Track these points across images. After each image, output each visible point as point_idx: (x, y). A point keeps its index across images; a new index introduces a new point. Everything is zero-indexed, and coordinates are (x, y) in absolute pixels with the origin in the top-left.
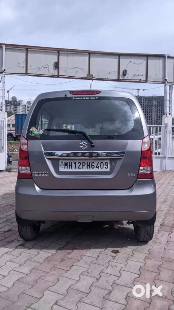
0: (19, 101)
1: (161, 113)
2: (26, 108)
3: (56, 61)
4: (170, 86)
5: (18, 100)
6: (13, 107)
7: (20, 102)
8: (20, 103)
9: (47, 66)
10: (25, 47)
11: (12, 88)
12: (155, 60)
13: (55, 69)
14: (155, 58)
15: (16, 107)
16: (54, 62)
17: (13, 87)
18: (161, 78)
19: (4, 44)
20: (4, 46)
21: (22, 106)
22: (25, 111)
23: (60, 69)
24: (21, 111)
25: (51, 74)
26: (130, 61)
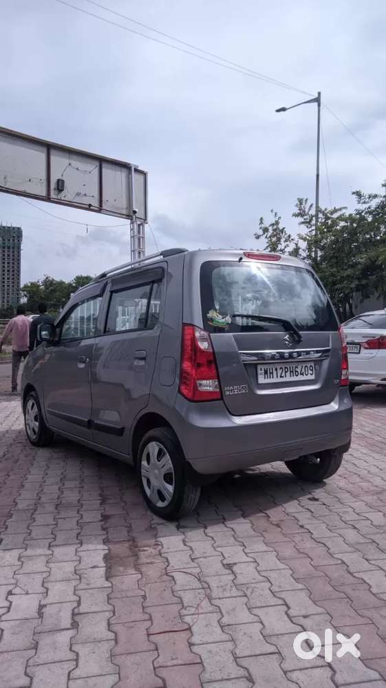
1: (11, 265)
4: (139, 225)
12: (112, 169)
14: (114, 167)
18: (125, 207)
26: (70, 164)
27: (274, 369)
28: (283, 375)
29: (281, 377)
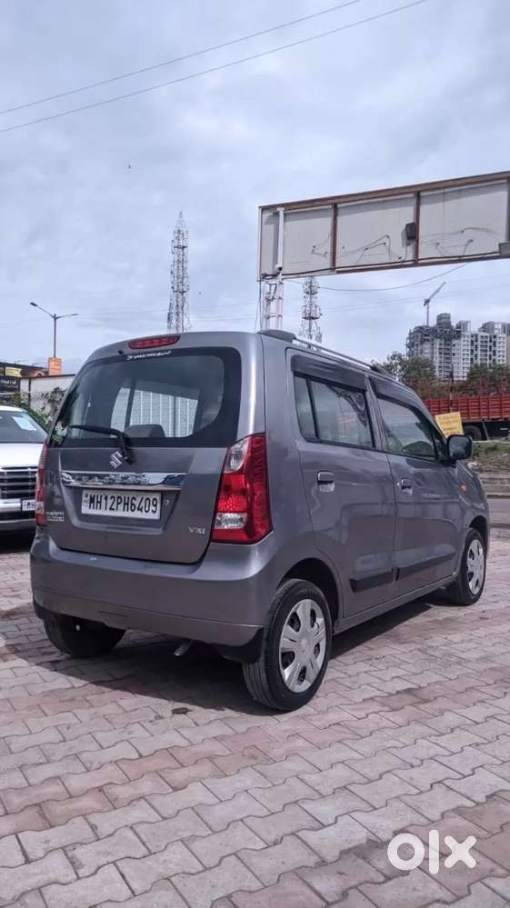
0: (458, 327)
2: (479, 343)
3: (411, 220)
5: (454, 324)
6: (440, 345)
7: (460, 328)
8: (459, 332)
9: (385, 240)
10: (329, 202)
11: (437, 291)
13: (408, 245)
15: (448, 342)
16: (405, 226)
17: (442, 286)
19: (282, 205)
20: (281, 211)
21: (466, 338)
22: (475, 352)
23: (420, 241)
24: (464, 355)
25: (397, 260)
27: (103, 497)
28: (114, 506)
29: (111, 509)
